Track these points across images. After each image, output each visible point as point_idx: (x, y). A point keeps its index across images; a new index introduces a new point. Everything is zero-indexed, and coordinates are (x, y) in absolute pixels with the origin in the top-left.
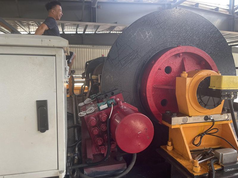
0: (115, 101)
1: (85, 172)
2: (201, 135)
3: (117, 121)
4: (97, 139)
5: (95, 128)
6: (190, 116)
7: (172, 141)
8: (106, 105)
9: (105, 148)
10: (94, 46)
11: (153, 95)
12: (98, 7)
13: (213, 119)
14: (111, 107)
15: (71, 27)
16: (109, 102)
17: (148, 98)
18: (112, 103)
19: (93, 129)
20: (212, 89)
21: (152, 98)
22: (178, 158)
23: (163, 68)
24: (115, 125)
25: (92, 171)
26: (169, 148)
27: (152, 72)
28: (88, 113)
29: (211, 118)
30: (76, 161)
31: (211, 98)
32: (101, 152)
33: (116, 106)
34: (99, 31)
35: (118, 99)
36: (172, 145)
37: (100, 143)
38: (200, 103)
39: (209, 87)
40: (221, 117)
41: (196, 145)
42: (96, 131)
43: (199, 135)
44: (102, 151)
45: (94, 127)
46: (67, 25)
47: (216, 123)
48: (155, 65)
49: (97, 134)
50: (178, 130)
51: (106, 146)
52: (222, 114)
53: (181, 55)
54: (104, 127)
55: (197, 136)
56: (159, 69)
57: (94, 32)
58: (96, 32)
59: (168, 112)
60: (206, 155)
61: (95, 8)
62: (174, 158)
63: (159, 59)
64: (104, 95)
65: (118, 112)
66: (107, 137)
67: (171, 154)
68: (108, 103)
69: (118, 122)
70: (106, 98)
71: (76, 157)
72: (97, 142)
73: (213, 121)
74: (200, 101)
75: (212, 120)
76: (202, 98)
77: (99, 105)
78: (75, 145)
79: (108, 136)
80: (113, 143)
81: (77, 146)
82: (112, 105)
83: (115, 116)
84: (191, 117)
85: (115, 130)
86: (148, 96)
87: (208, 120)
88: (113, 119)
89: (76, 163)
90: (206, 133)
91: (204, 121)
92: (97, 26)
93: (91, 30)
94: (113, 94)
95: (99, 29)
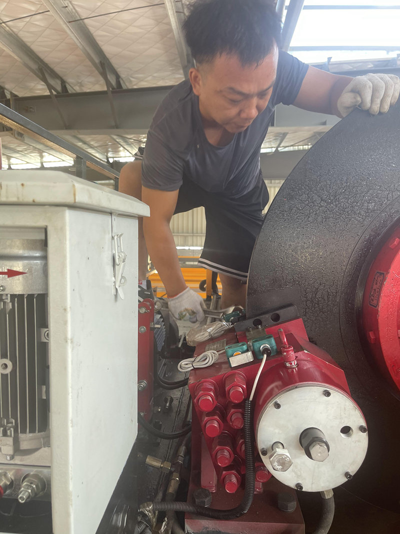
0: (276, 345)
1: (187, 527)
5: (211, 417)
8: (250, 354)
10: (273, 181)
16: (258, 345)
18: (266, 350)
19: (206, 418)
25: (207, 528)
28: (197, 365)
30: (172, 488)
34: (287, 145)
44: (227, 486)
45: (209, 414)
49: (215, 435)
57: (274, 150)
58: (279, 149)
64: (252, 320)
66: (243, 448)
68: (255, 348)
70: (258, 328)
71: (175, 476)
72: (216, 458)
77: (230, 351)
79: (246, 447)
81: (184, 442)
82: (265, 355)
89: (171, 494)
92: (280, 133)
93: (267, 146)
94: (276, 318)
95: (286, 142)
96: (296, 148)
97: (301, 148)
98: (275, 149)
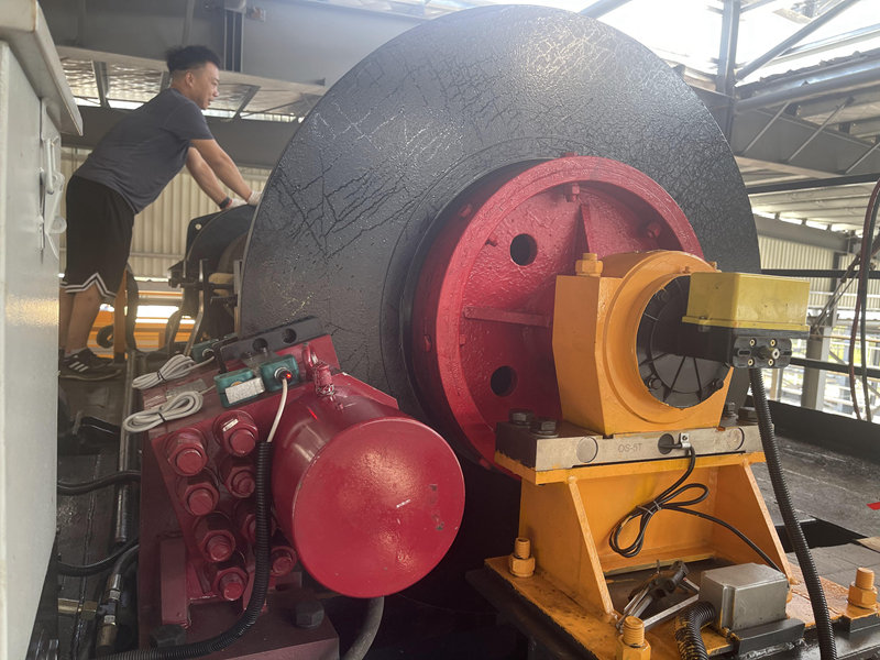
0: (299, 368)
2: (643, 512)
3: (303, 451)
4: (208, 534)
5: (197, 485)
6: (608, 433)
7: (531, 537)
8: (258, 381)
9: (244, 575)
11: (461, 346)
12: (250, 12)
13: (691, 449)
14: (282, 390)
15: (136, 85)
16: (271, 370)
17: (440, 358)
18: (283, 374)
19: (189, 488)
20: (697, 326)
21: (457, 359)
22: (558, 608)
23: (506, 242)
24: (294, 473)
26: (522, 567)
27: (459, 250)
28: (168, 416)
29: (685, 445)
30: (106, 638)
31: (689, 362)
32: (223, 595)
33: (303, 388)
34: (255, 110)
35: (315, 359)
36: (533, 553)
37: (219, 553)
38: (646, 381)
39: (685, 319)
40: (718, 442)
41: (623, 553)
42: (202, 501)
43: (634, 513)
44: (226, 591)
45: (193, 480)
46: (119, 75)
47: (699, 464)
48: (474, 225)
49: (205, 512)
50: (559, 491)
51: (251, 568)
52: (721, 428)
53: (576, 190)
54: (241, 483)
55: (627, 516)
56: (488, 242)
57: (232, 114)
58: (241, 114)
59: (522, 417)
60: (667, 593)
61: (239, 15)
62: (541, 611)
63: (492, 200)
64: (252, 340)
65: (309, 415)
66: (253, 526)
67: (527, 592)
68: (266, 374)
69: (308, 456)
71: (110, 619)
72: (207, 551)
73: (690, 455)
74: (648, 373)
75: (687, 450)
76: (655, 363)
77: (225, 381)
78: (111, 564)
79: (257, 525)
80: (283, 553)
81: (117, 568)
82: (285, 381)
83: (298, 432)
84: (611, 437)
85: (294, 494)
86: (441, 349)
87: (674, 453)
88: (285, 446)
89: (105, 646)
90: (660, 502)
91: (659, 455)
92: (246, 86)
93: (220, 105)
95: (253, 104)
96: (270, 117)
97: (278, 118)
98: (234, 113)
